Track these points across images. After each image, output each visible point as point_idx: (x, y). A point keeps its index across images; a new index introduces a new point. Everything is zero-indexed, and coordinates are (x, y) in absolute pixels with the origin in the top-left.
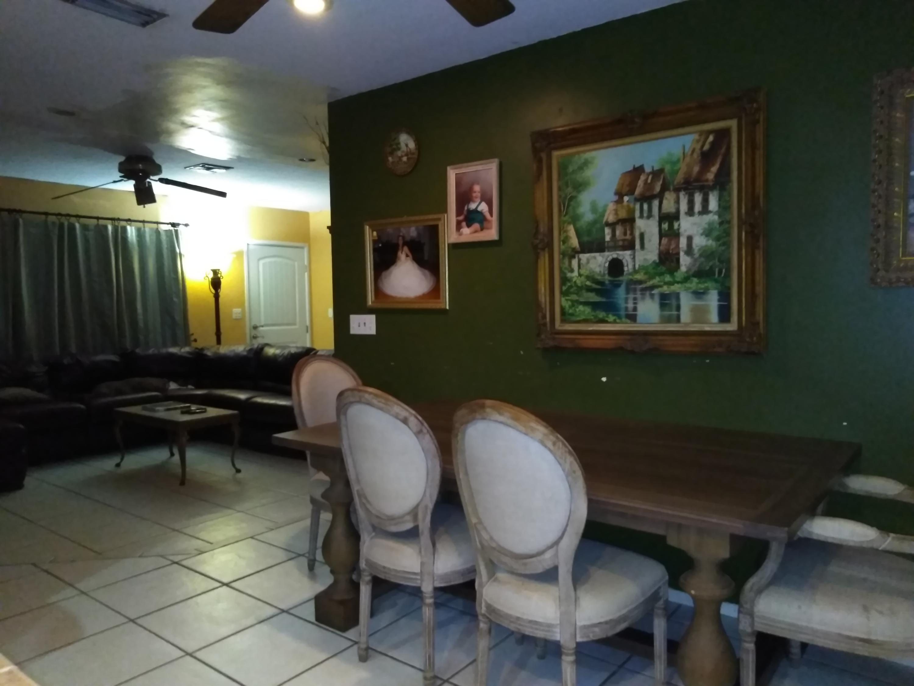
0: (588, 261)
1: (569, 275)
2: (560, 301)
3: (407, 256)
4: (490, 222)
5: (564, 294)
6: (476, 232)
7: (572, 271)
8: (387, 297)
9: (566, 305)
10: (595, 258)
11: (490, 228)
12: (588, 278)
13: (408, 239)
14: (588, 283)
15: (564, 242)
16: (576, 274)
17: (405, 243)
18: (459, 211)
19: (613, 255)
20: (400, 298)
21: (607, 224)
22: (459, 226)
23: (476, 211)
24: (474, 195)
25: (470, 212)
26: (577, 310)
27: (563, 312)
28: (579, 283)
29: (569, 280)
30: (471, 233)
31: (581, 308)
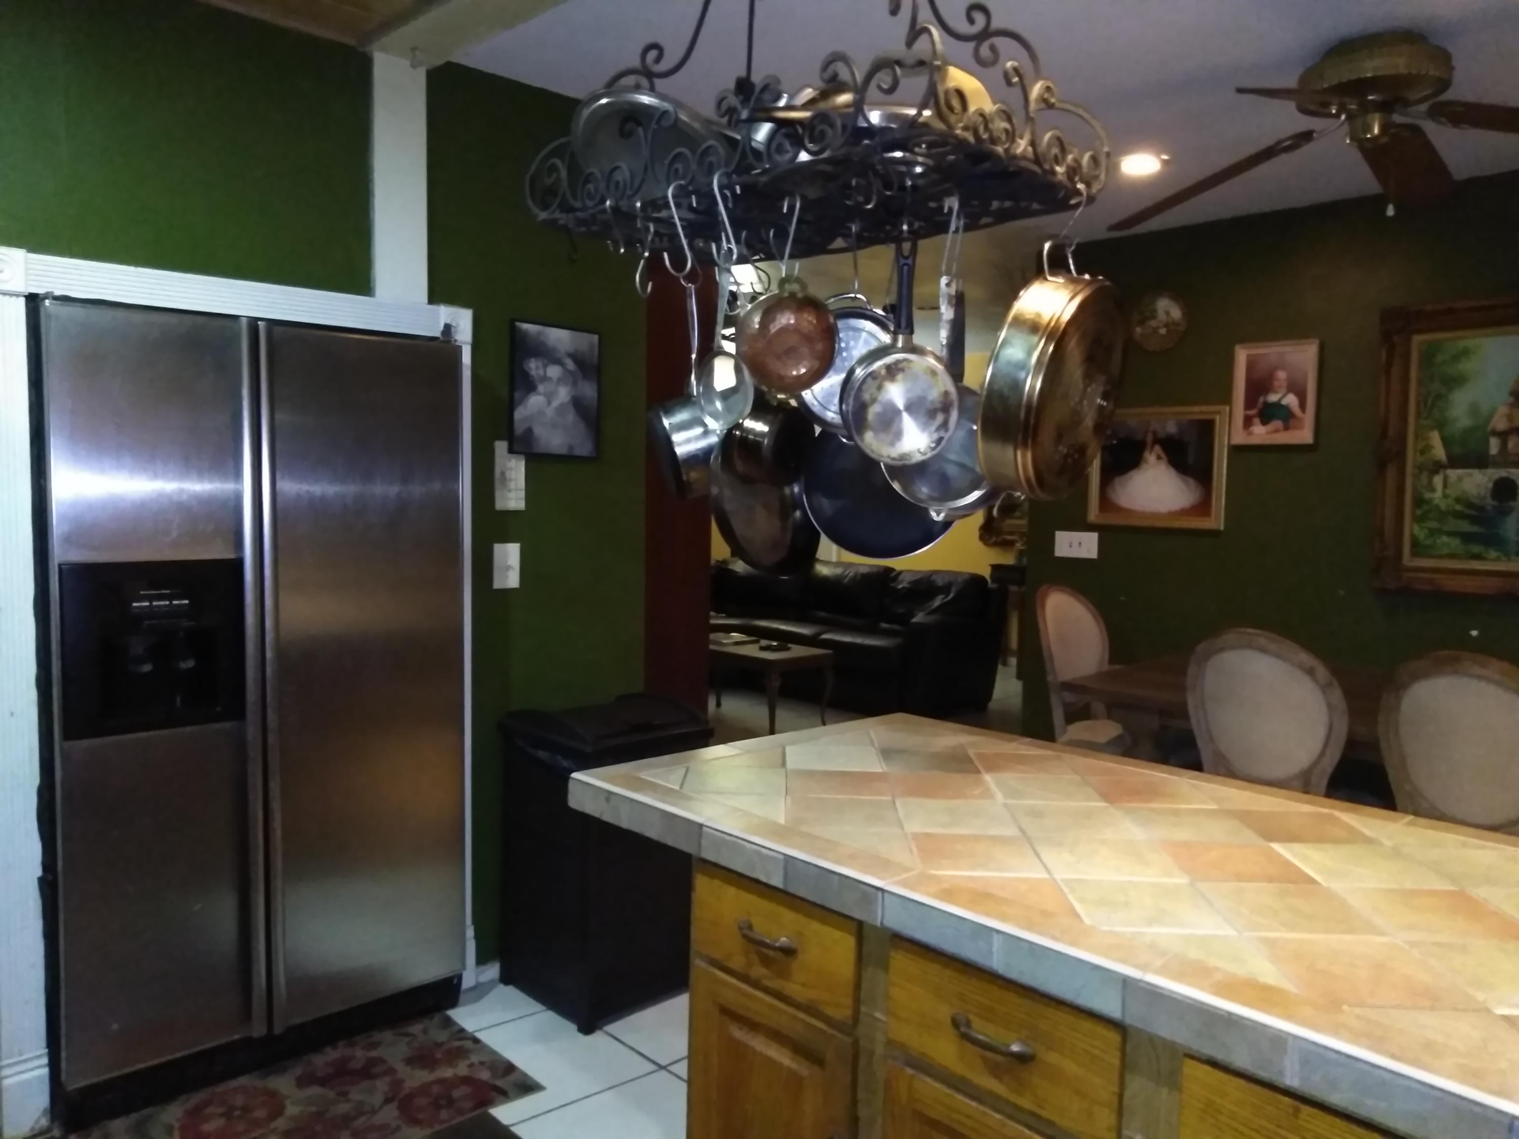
0: (1460, 479)
1: (1427, 495)
2: (1411, 529)
3: (1159, 458)
4: (1300, 420)
5: (1418, 519)
6: (1276, 431)
7: (1433, 490)
8: (1118, 509)
9: (1420, 533)
10: (1471, 475)
11: (1301, 427)
12: (1458, 500)
13: (1161, 435)
14: (1458, 507)
15: (1423, 452)
16: (1438, 494)
17: (1157, 441)
18: (1250, 403)
19: (1503, 473)
20: (1143, 513)
21: (1495, 433)
22: (1248, 422)
23: (1277, 405)
24: (1276, 383)
25: (1267, 405)
26: (1438, 541)
27: (1415, 543)
28: (1443, 506)
29: (1429, 502)
30: (1268, 433)
31: (1445, 539)
